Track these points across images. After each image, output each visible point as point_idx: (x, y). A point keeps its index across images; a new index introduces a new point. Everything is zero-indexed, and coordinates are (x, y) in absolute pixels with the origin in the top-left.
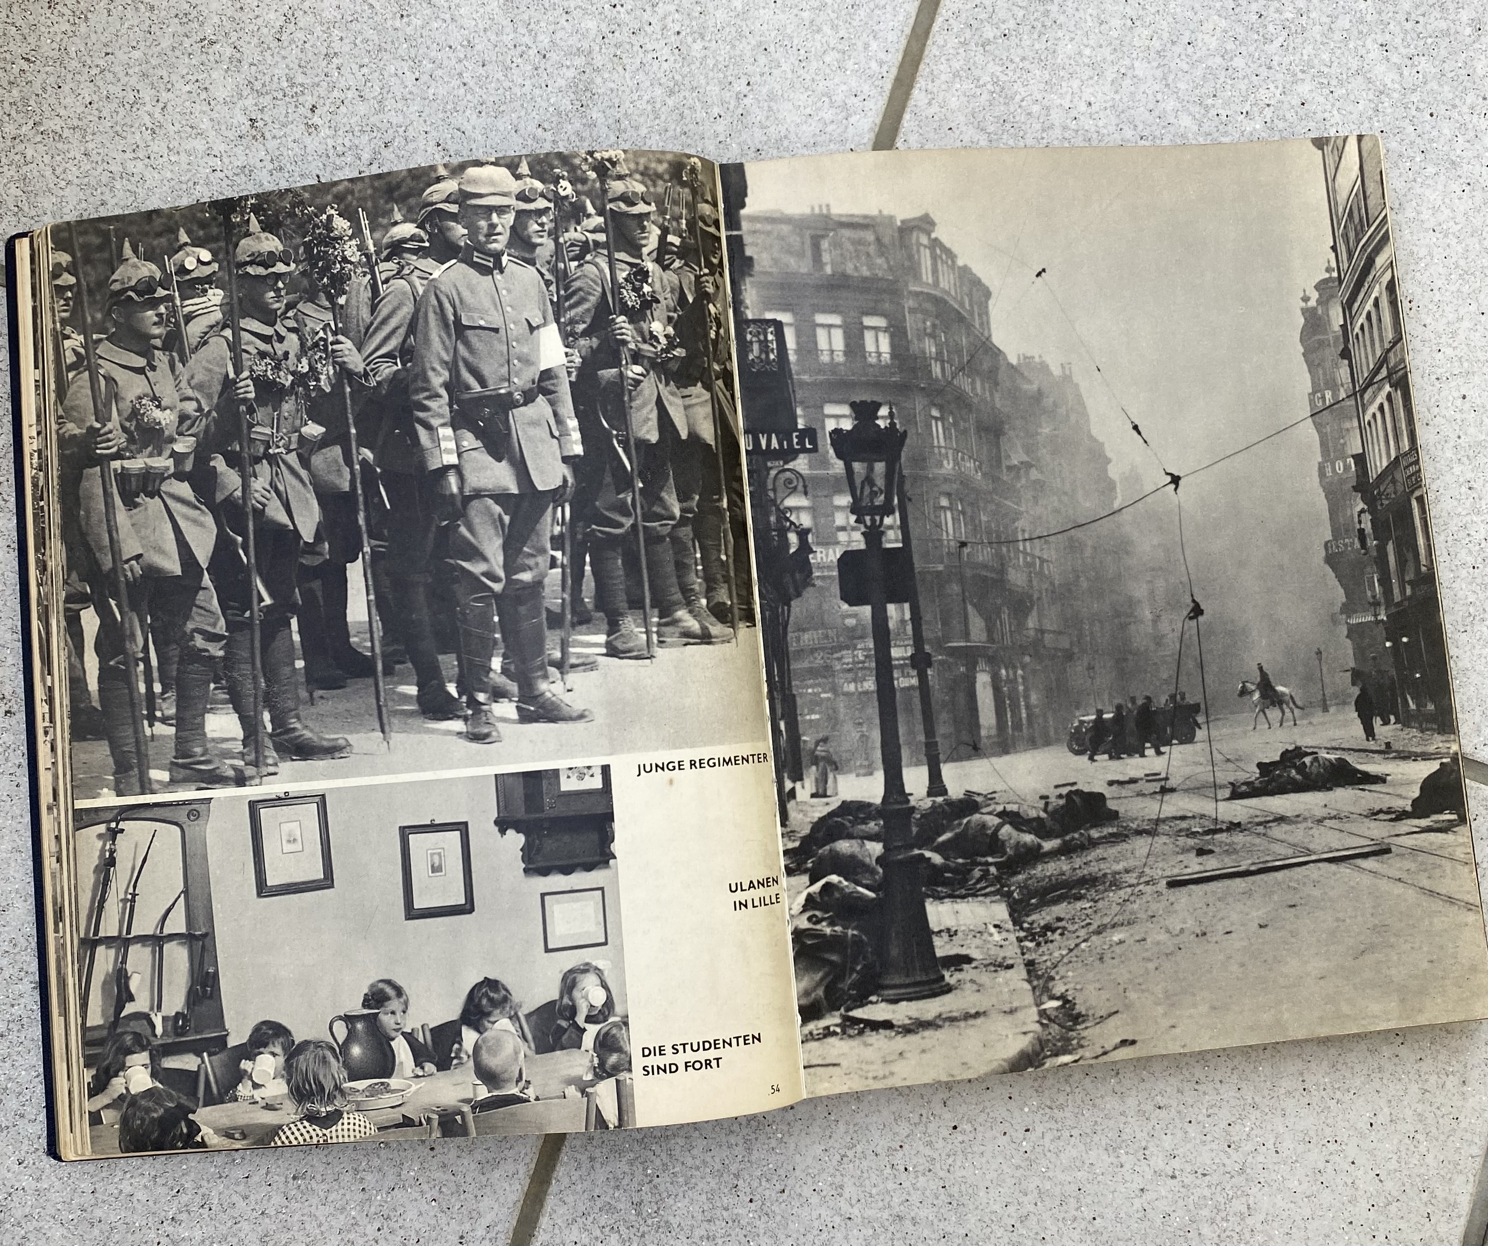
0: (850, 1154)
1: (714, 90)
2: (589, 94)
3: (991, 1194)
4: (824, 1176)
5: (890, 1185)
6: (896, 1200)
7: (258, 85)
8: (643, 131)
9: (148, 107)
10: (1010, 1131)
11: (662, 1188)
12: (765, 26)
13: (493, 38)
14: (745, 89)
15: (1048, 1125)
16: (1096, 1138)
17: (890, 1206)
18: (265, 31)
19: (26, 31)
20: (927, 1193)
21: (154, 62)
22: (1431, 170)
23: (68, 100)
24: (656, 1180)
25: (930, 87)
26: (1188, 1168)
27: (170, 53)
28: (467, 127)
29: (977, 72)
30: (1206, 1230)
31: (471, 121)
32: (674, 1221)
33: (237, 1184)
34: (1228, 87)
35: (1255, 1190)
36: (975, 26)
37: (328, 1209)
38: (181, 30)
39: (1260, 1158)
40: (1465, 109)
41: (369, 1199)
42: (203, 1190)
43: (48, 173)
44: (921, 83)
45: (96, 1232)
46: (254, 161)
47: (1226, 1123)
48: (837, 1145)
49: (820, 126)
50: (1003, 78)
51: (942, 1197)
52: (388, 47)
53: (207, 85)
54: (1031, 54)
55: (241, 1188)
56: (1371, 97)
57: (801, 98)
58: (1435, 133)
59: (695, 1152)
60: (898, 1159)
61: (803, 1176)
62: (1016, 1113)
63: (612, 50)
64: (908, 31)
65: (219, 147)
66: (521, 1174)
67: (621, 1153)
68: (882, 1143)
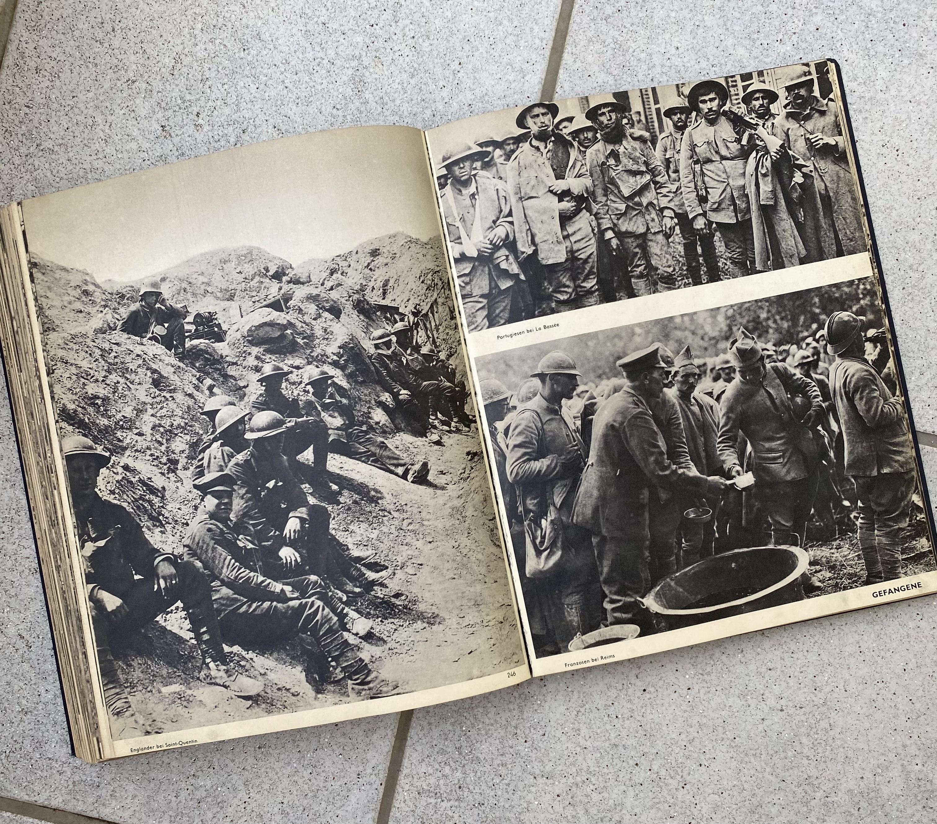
0: (582, 710)
1: (438, 70)
2: (362, 83)
3: (670, 729)
4: (568, 724)
5: (608, 727)
6: (612, 735)
7: (163, 104)
8: (398, 102)
9: (101, 126)
10: (678, 690)
11: (472, 738)
12: (467, 25)
13: (301, 56)
14: (458, 68)
15: (702, 685)
16: (732, 691)
17: (609, 739)
18: (163, 70)
19: (25, 89)
20: (631, 730)
21: (101, 98)
22: (906, 62)
23: (55, 128)
24: (469, 734)
25: (574, 50)
26: (791, 704)
27: (110, 91)
28: (290, 114)
29: (602, 37)
30: (804, 740)
31: (292, 110)
32: (481, 757)
33: (228, 753)
34: (767, 25)
35: (833, 714)
36: (599, 8)
37: (281, 764)
38: (114, 76)
39: (836, 695)
40: (927, 18)
41: (303, 757)
42: (209, 758)
43: (49, 174)
44: (568, 49)
45: (152, 785)
46: (167, 152)
47: (811, 676)
48: (574, 705)
49: (507, 84)
50: (620, 39)
51: (640, 732)
52: (238, 70)
53: (134, 108)
54: (637, 21)
55: (230, 756)
56: (863, 18)
57: (493, 68)
58: (907, 36)
59: (489, 715)
60: (611, 711)
61: (555, 725)
62: (681, 679)
63: (374, 54)
64: (557, 16)
65: (145, 145)
66: (389, 736)
67: (446, 719)
68: (601, 702)
